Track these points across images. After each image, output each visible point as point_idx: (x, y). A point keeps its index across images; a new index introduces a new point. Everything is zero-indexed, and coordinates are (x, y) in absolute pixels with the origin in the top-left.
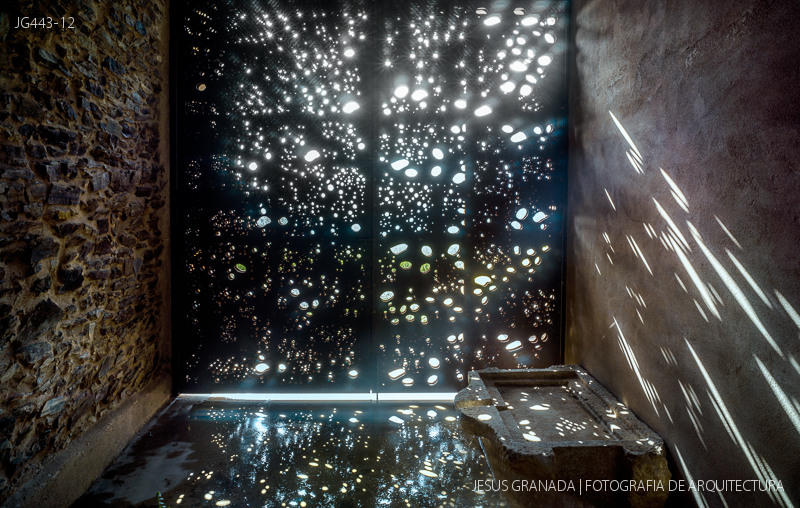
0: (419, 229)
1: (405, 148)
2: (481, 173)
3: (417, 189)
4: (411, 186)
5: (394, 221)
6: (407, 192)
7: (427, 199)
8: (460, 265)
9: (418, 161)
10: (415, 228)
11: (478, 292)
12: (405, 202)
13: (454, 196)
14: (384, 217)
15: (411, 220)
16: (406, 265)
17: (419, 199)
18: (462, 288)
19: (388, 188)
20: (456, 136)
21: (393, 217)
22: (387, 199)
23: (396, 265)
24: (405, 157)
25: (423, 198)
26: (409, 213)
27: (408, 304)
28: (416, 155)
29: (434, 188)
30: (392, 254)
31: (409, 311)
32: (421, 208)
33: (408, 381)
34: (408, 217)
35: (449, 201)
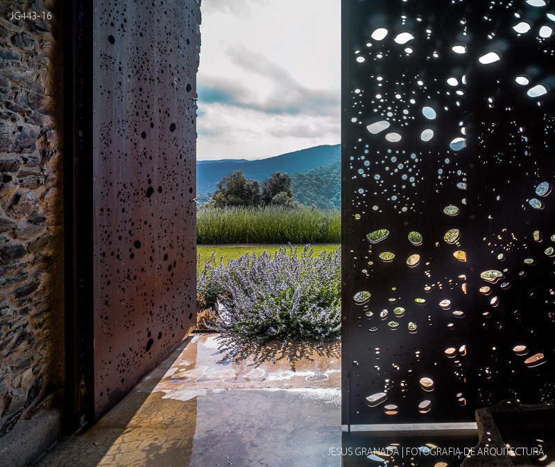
0: (405, 209)
1: (385, 106)
2: (487, 137)
3: (401, 159)
4: (393, 154)
5: (370, 200)
6: (388, 163)
7: (415, 171)
8: (460, 255)
9: (403, 121)
10: (400, 208)
11: (484, 290)
12: (385, 175)
13: (451, 167)
14: (358, 194)
15: (394, 198)
16: (387, 256)
17: (405, 171)
18: (464, 287)
19: (363, 158)
20: (453, 89)
21: (369, 194)
22: (361, 171)
23: (375, 257)
24: (384, 118)
25: (410, 170)
26: (390, 189)
27: (391, 307)
28: (400, 115)
29: (424, 157)
30: (368, 243)
31: (391, 316)
32: (407, 182)
33: (391, 409)
34: (390, 194)
35: (445, 174)
